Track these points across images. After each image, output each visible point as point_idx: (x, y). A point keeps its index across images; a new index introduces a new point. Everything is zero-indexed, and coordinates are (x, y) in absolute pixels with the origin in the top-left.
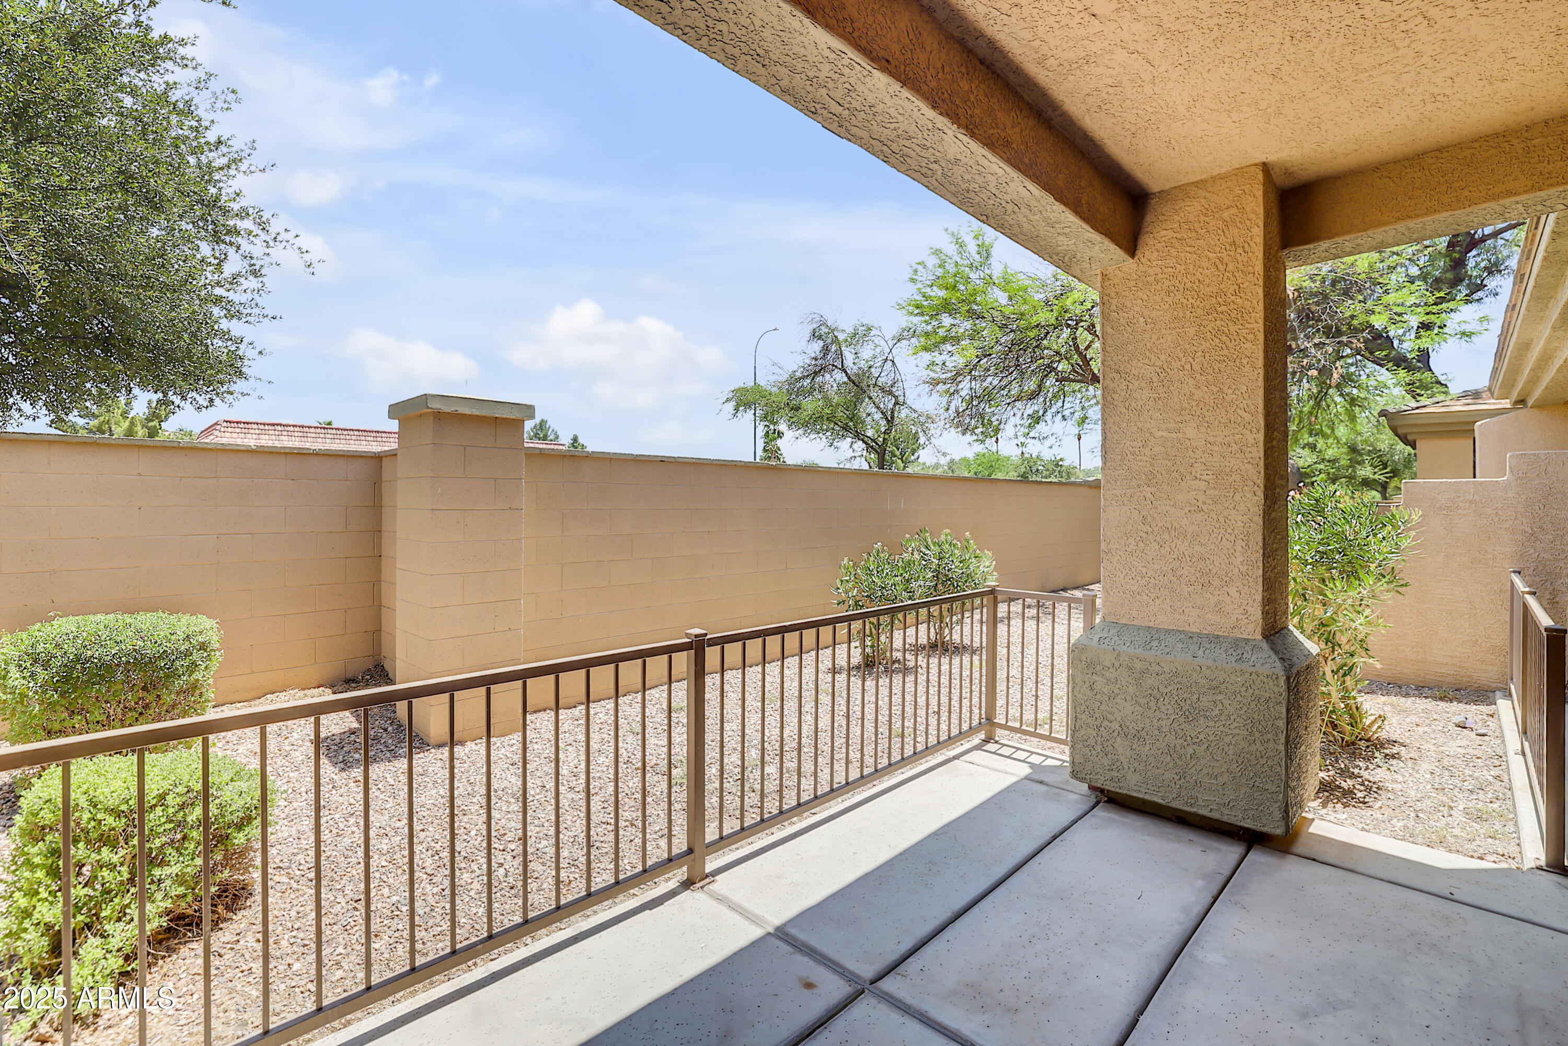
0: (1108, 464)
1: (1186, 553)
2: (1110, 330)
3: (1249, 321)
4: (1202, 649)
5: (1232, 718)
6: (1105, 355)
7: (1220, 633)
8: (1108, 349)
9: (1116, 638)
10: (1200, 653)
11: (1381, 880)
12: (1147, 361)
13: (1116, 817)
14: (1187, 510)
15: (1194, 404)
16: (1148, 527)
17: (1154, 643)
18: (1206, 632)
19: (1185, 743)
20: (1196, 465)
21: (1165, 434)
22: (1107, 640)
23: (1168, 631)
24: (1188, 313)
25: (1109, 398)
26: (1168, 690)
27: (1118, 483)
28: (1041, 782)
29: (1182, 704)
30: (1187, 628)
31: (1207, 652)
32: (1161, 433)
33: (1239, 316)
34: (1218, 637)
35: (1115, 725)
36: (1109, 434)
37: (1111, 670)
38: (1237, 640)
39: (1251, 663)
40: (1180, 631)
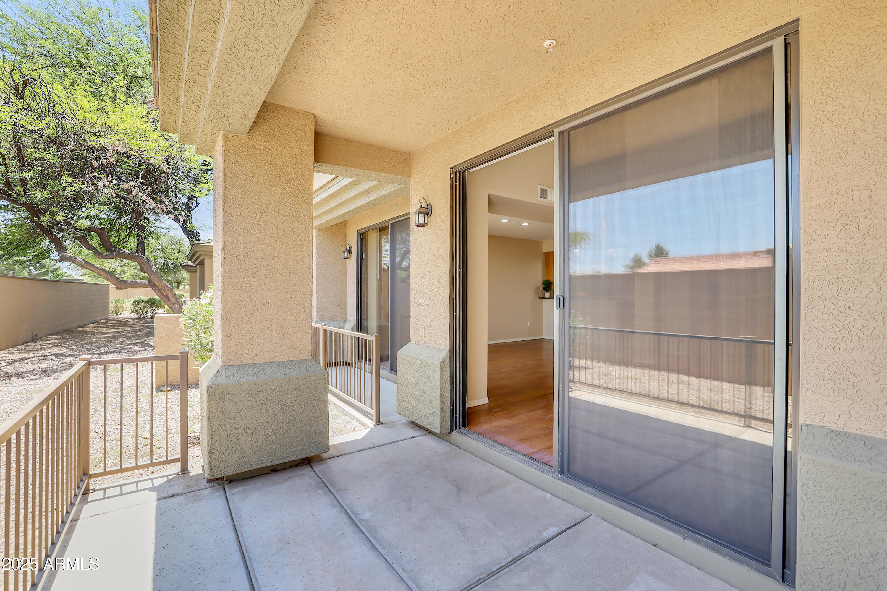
0: (226, 262)
1: (275, 317)
2: (229, 174)
3: (307, 193)
4: (287, 370)
5: (305, 402)
6: (225, 190)
7: (293, 359)
8: (228, 186)
9: (236, 375)
10: (287, 372)
11: (356, 452)
12: (253, 200)
13: (244, 488)
14: (275, 292)
15: (279, 231)
16: (253, 303)
17: (261, 372)
18: (286, 360)
19: (283, 425)
20: (280, 267)
21: (263, 247)
22: (231, 377)
23: (265, 364)
24: (277, 179)
25: (228, 219)
26: (272, 398)
27: (233, 275)
28: (173, 495)
29: (280, 403)
30: (276, 360)
31: (290, 370)
32: (261, 246)
33: (302, 189)
34: (292, 361)
35: (241, 431)
36: (227, 243)
37: (237, 396)
38: (301, 361)
39: (312, 371)
40: (272, 362)
